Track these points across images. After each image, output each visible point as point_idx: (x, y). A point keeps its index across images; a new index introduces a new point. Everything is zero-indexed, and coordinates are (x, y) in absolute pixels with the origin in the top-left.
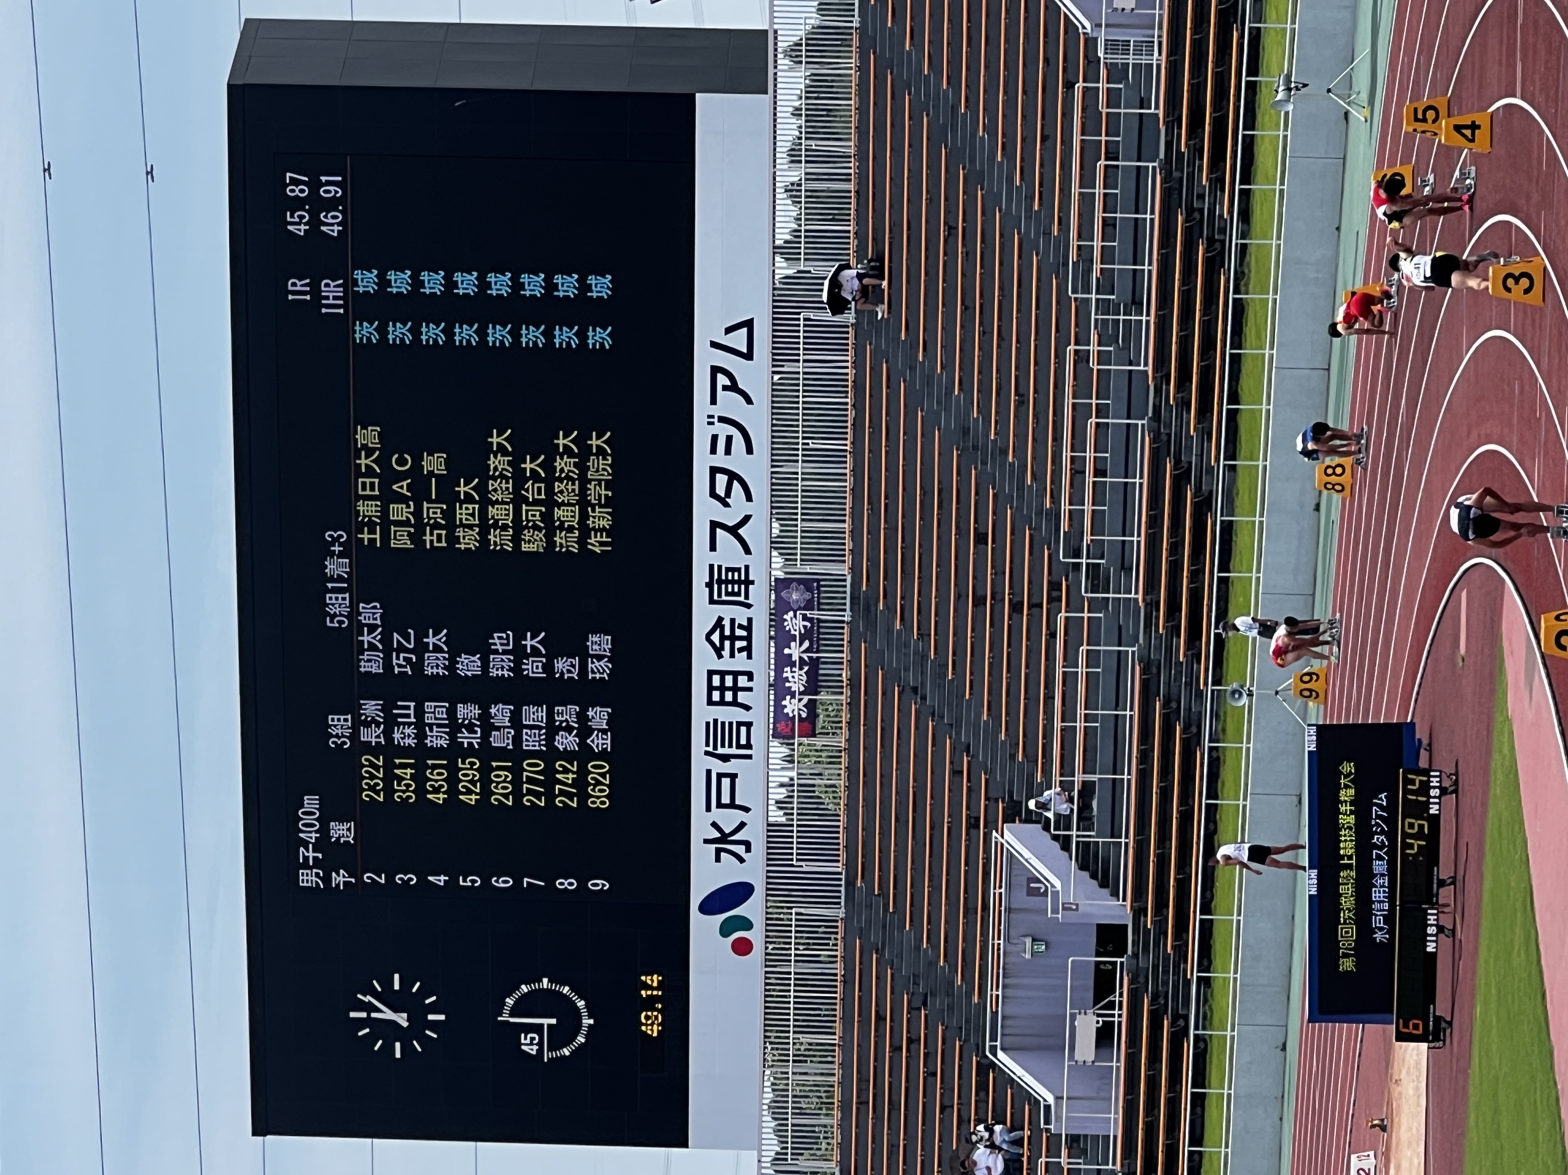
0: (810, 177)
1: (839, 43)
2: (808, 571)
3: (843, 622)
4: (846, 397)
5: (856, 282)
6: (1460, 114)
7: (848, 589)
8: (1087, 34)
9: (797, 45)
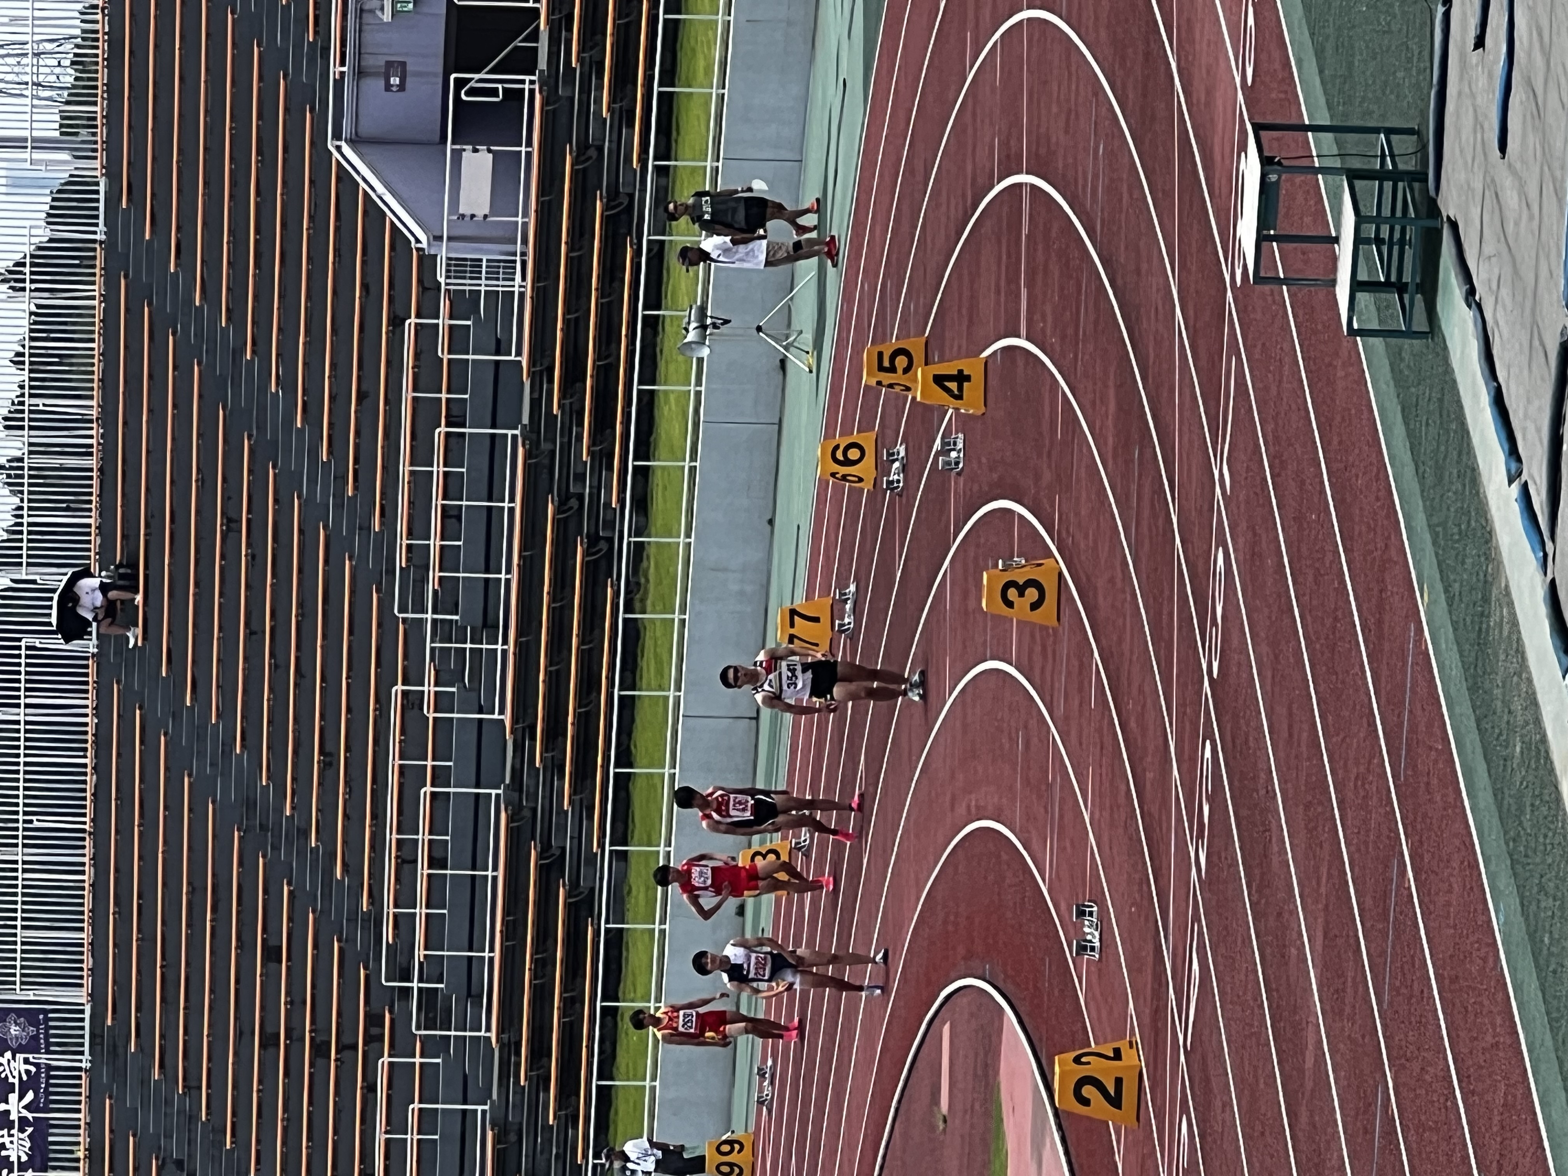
0: (35, 449)
1: (77, 262)
2: (32, 998)
3: (79, 1069)
4: (85, 757)
5: (99, 596)
6: (942, 360)
7: (87, 1024)
8: (423, 249)
9: (17, 264)
